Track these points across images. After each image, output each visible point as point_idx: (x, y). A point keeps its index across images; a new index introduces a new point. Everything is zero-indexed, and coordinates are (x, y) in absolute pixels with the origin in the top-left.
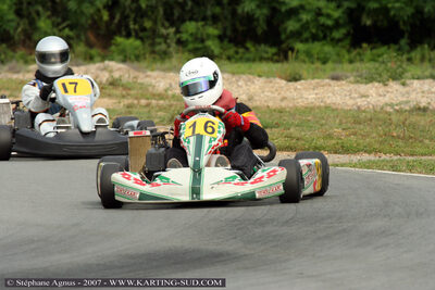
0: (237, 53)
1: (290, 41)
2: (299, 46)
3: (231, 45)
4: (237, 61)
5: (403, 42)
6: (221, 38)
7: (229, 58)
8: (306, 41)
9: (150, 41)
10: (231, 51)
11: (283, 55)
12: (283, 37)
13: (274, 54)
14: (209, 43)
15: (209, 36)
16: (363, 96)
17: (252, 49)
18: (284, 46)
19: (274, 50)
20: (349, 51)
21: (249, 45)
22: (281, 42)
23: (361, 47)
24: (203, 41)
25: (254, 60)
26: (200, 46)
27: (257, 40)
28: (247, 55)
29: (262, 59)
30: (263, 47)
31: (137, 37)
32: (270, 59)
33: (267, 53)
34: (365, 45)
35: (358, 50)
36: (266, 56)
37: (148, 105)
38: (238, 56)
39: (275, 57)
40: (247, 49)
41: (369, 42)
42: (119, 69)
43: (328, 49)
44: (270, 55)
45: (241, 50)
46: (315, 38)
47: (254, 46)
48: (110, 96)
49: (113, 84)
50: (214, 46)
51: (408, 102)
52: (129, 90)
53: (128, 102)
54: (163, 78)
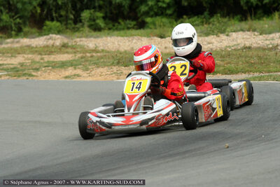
0: (114, 26)
1: (143, 17)
2: (148, 20)
3: (110, 22)
4: (114, 30)
5: (206, 13)
6: (104, 18)
7: (110, 29)
8: (152, 16)
9: (64, 23)
10: (111, 26)
11: (141, 25)
12: (139, 15)
13: (135, 25)
14: (98, 21)
15: (98, 18)
16: (209, 43)
17: (122, 23)
18: (140, 20)
19: (134, 23)
20: (176, 21)
21: (120, 21)
22: (138, 18)
23: (182, 18)
24: (94, 20)
25: (123, 29)
26: (93, 23)
27: (125, 18)
28: (120, 27)
29: (128, 28)
30: (128, 21)
31: (58, 21)
32: (133, 28)
33: (131, 24)
34: (185, 17)
35: (181, 20)
36: (129, 26)
37: (92, 56)
38: (114, 28)
39: (135, 27)
40: (119, 23)
41: (187, 15)
44: (132, 25)
45: (116, 24)
46: (156, 15)
47: (123, 21)
48: (67, 53)
49: (64, 46)
50: (101, 23)
51: (238, 44)
52: (74, 49)
53: (80, 55)
54: (91, 41)
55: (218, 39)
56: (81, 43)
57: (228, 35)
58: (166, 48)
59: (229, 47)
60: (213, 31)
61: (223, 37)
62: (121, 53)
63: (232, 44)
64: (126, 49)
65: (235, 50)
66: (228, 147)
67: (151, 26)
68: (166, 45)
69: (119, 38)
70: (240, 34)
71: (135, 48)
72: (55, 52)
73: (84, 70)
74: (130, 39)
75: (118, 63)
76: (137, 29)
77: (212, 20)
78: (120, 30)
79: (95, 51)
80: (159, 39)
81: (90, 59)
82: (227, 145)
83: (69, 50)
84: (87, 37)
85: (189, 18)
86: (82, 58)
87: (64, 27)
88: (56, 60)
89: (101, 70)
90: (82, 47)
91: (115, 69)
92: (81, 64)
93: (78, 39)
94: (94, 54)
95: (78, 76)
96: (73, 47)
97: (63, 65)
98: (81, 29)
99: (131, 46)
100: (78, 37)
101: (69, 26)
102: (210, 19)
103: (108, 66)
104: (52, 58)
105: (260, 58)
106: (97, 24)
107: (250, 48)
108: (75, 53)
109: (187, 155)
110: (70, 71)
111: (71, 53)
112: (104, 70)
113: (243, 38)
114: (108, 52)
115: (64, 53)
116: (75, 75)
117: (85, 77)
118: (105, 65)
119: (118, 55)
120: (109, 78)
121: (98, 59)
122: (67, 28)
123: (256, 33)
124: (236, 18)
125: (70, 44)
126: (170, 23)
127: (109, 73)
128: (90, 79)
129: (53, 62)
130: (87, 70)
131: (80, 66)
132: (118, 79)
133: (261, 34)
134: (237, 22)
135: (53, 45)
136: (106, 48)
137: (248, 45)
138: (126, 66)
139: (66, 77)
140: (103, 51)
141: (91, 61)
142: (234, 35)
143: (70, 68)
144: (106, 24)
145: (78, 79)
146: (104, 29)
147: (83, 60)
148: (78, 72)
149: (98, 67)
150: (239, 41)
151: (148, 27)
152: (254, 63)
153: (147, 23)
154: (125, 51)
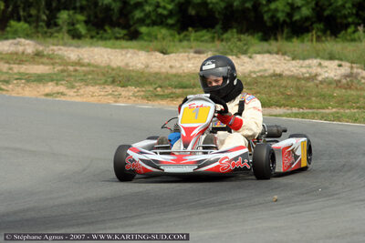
0: (98, 33)
1: (137, 25)
2: (143, 29)
3: (94, 28)
4: (98, 39)
5: (218, 27)
6: (86, 22)
7: (92, 37)
8: (148, 25)
9: (34, 25)
10: (94, 33)
11: (134, 36)
12: (131, 23)
13: (125, 35)
14: (78, 26)
15: (78, 22)
17: (109, 31)
18: (132, 28)
19: (124, 32)
20: (179, 33)
21: (107, 28)
22: (130, 26)
23: (187, 30)
24: (73, 25)
25: (110, 39)
26: (71, 28)
27: (113, 25)
28: (105, 35)
29: (117, 38)
30: (117, 29)
31: (26, 21)
32: (123, 38)
33: (120, 33)
34: (190, 29)
35: (185, 33)
36: (118, 35)
37: (75, 71)
38: (99, 36)
39: (127, 37)
40: (105, 31)
41: (193, 27)
42: (28, 44)
43: (164, 31)
44: (122, 35)
45: (101, 32)
46: (154, 23)
47: (110, 28)
48: (43, 63)
49: (38, 54)
50: (81, 28)
51: (265, 70)
52: (51, 59)
53: (60, 68)
54: (72, 51)
55: (238, 61)
56: (60, 52)
57: (250, 57)
58: (171, 67)
59: (255, 72)
60: (232, 51)
61: (245, 58)
62: (113, 69)
63: (257, 69)
64: (119, 64)
65: (261, 76)
66: (276, 201)
67: (146, 38)
68: (172, 64)
69: (109, 50)
70: (266, 57)
71: (131, 65)
72: (26, 61)
73: (68, 88)
74: (124, 52)
75: (113, 82)
76: (127, 40)
77: (225, 36)
78: (106, 39)
79: (79, 63)
80: (162, 55)
81: (73, 73)
82: (276, 197)
83: (45, 60)
84: (65, 45)
85: (196, 31)
86: (63, 71)
87: (33, 30)
88: (28, 72)
89: (91, 89)
90: (61, 58)
91: (109, 89)
92: (64, 80)
93: (55, 48)
94: (78, 68)
95: (63, 94)
96: (49, 57)
97: (40, 79)
98: (56, 34)
99: (125, 61)
100: (53, 45)
101: (40, 29)
102: (222, 34)
103: (99, 84)
104: (24, 68)
105: (298, 89)
106: (76, 30)
107: (280, 75)
108: (53, 64)
109: (224, 207)
110: (50, 87)
111: (47, 64)
112: (95, 89)
113: (272, 63)
114: (96, 66)
115: (39, 64)
116: (58, 93)
117: (72, 96)
118: (95, 83)
119: (110, 71)
120: (104, 100)
121: (85, 75)
122: (38, 32)
123: (287, 58)
124: (256, 36)
125: (45, 53)
126: (171, 35)
127: (103, 93)
128: (78, 99)
129: (27, 74)
130: (73, 87)
131: (63, 82)
132: (116, 102)
133: (293, 59)
134: (257, 41)
135: (23, 53)
136: (92, 61)
137: (278, 71)
138: (123, 86)
139: (47, 95)
140: (89, 65)
141: (75, 76)
142: (259, 57)
143: (50, 83)
144: (89, 30)
145: (63, 98)
146: (85, 37)
147: (65, 74)
148: (61, 89)
149: (87, 85)
150: (266, 66)
151: (142, 39)
152: (291, 96)
153: (141, 33)
154: (119, 68)
